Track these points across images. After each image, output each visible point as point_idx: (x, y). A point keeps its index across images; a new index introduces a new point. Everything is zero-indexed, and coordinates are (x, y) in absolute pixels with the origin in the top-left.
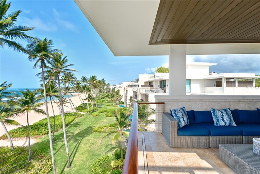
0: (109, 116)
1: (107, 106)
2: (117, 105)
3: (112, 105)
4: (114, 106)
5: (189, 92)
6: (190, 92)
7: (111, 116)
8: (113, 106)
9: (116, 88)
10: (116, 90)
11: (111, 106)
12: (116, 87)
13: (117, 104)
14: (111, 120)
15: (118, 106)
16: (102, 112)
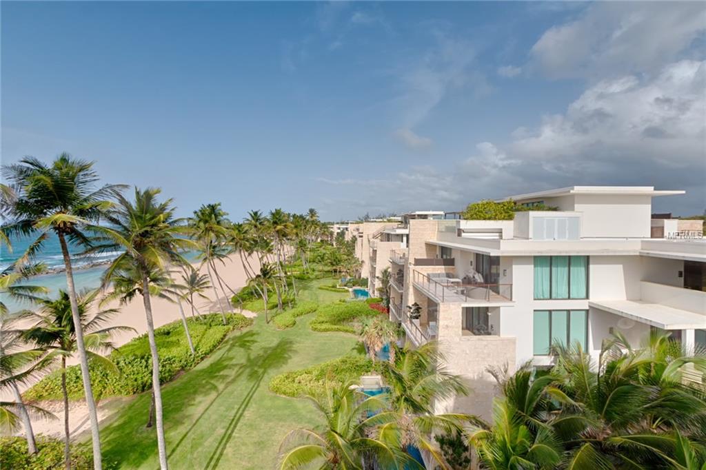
0: (320, 331)
1: (320, 288)
2: (346, 288)
3: (333, 287)
4: (338, 292)
5: (584, 295)
6: (587, 297)
7: (326, 330)
8: (335, 291)
9: (347, 232)
10: (348, 237)
11: (331, 290)
12: (347, 229)
13: (345, 286)
14: (325, 343)
15: (350, 290)
16: (302, 314)
